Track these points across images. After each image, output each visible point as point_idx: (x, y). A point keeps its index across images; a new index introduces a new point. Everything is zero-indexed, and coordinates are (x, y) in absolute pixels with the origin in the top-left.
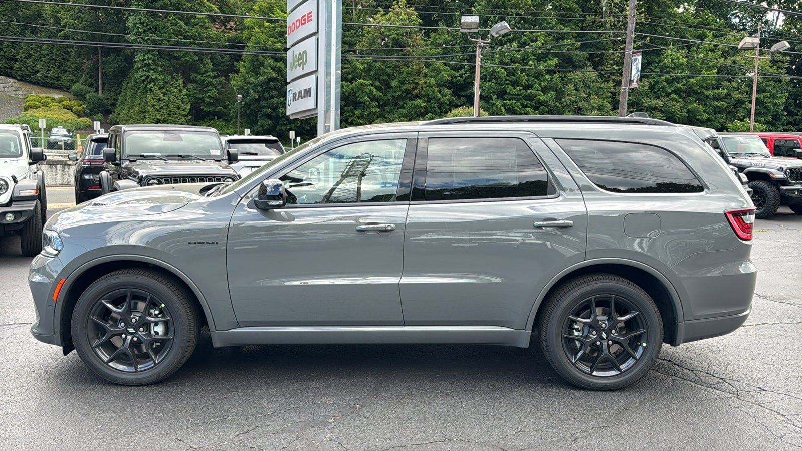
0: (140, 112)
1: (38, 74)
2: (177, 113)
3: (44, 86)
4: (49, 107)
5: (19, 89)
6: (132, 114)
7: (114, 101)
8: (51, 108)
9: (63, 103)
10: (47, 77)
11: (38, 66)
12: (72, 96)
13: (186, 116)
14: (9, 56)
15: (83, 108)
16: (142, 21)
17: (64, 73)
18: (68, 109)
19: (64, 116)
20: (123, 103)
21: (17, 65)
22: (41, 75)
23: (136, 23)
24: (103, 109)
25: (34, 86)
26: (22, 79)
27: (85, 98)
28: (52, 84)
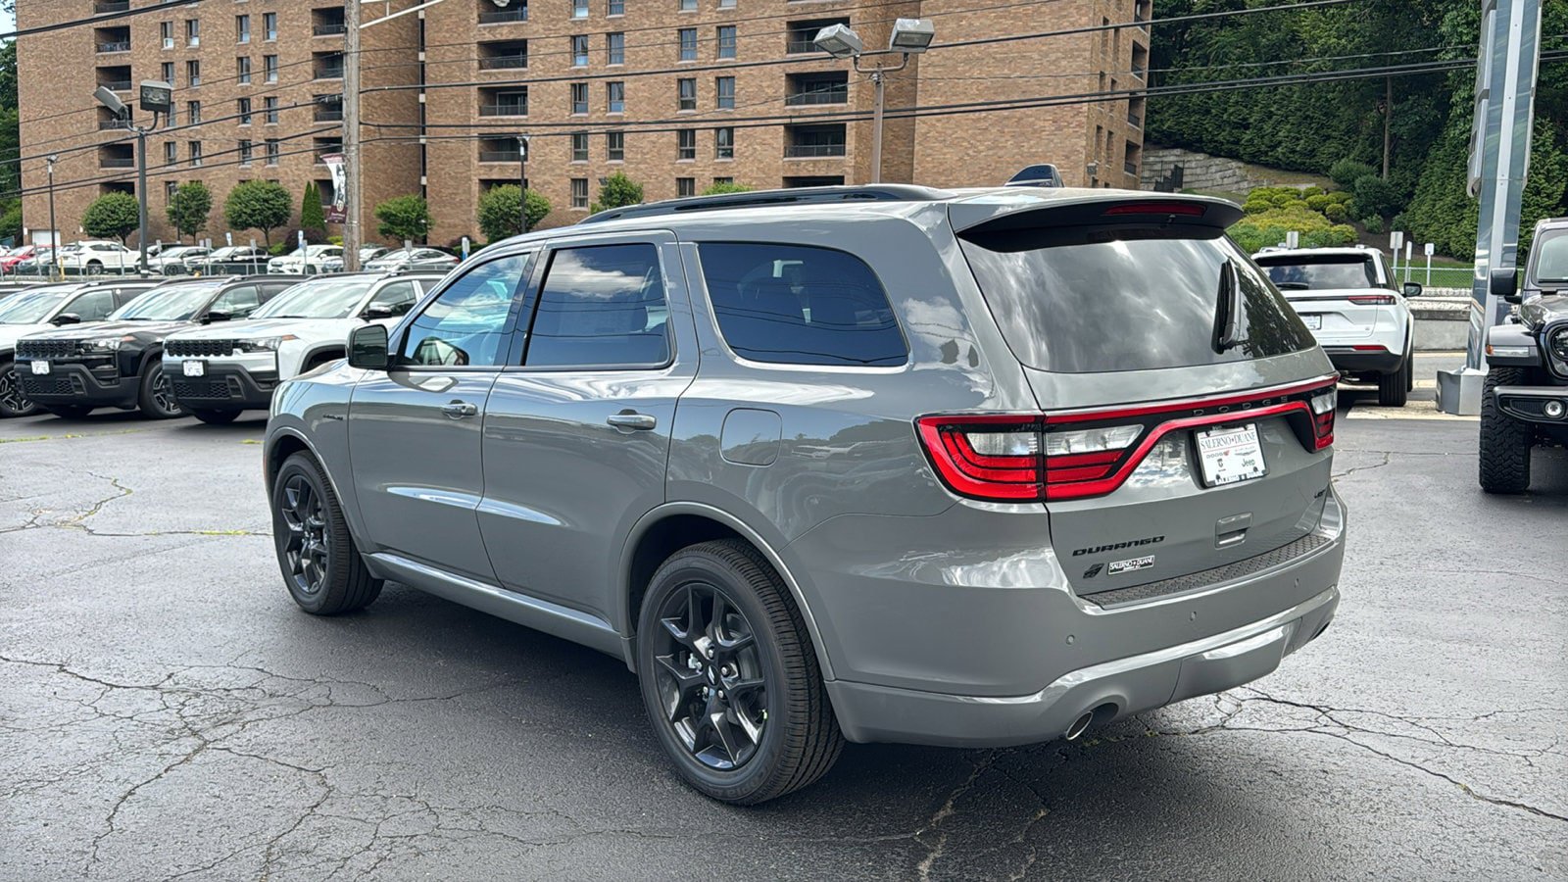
0: (1454, 207)
1: (1279, 149)
2: (1532, 203)
3: (1289, 170)
4: (1284, 208)
5: (1244, 179)
6: (1438, 211)
7: (1410, 189)
8: (1286, 211)
9: (1311, 198)
10: (1293, 151)
11: (1281, 134)
12: (1330, 184)
13: (1553, 209)
14: (1235, 120)
15: (1348, 207)
16: (1470, 19)
17: (1324, 141)
18: (1317, 211)
19: (1305, 224)
20: (1425, 190)
21: (1247, 136)
22: (1284, 151)
23: (1458, 25)
24: (1385, 205)
25: (1271, 172)
26: (1254, 160)
27: (1353, 186)
28: (1301, 164)
